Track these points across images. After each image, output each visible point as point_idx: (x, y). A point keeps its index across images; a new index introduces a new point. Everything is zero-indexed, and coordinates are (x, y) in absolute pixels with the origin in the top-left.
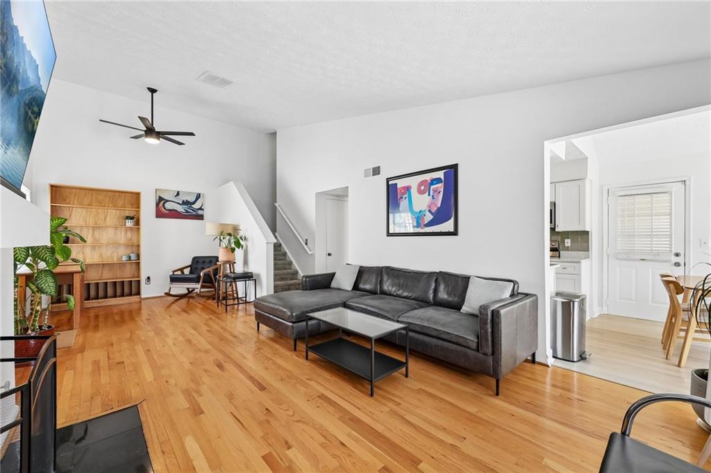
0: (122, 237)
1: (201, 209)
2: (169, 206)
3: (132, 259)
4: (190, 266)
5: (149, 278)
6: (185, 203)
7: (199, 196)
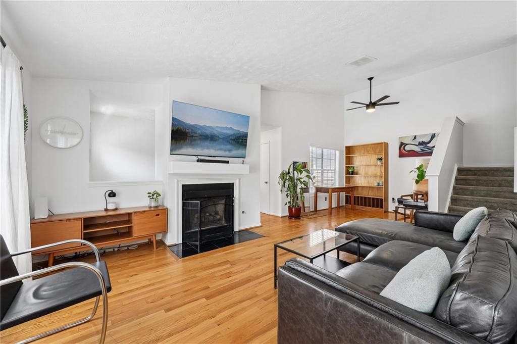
0: (377, 171)
1: (435, 146)
2: (408, 148)
3: (381, 185)
5: (393, 199)
6: (422, 143)
7: (433, 136)
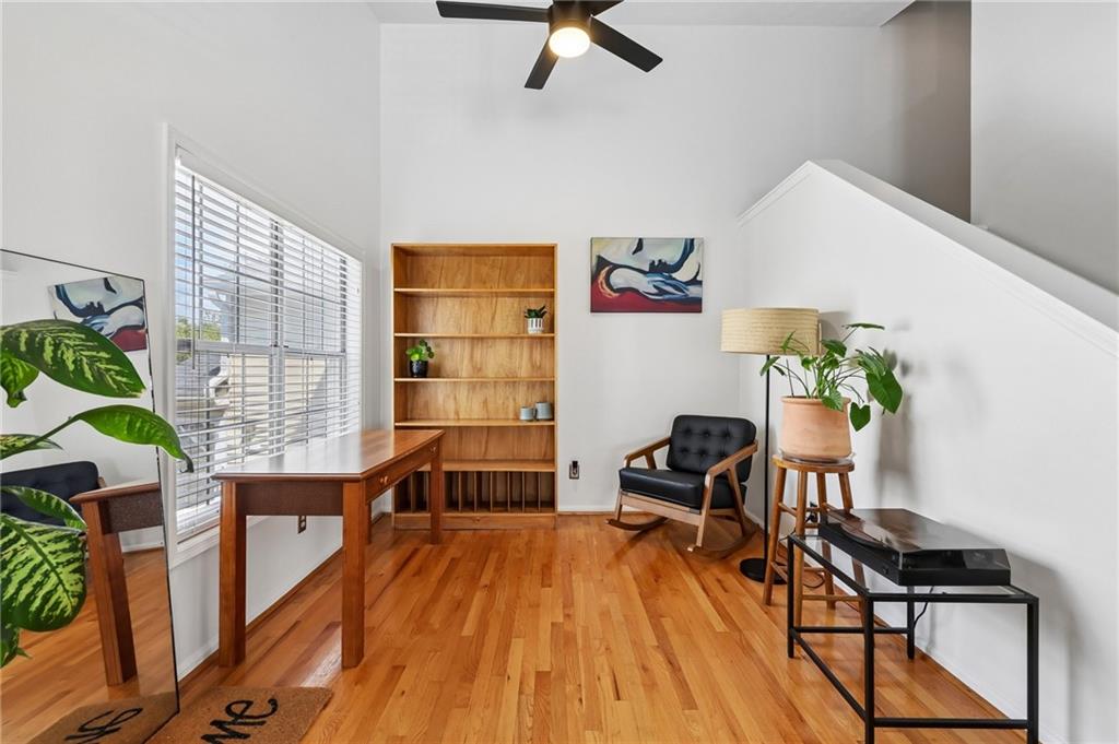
0: (521, 362)
1: (695, 282)
2: (620, 279)
3: (539, 417)
4: (669, 441)
5: (575, 464)
6: (658, 268)
7: (689, 247)
